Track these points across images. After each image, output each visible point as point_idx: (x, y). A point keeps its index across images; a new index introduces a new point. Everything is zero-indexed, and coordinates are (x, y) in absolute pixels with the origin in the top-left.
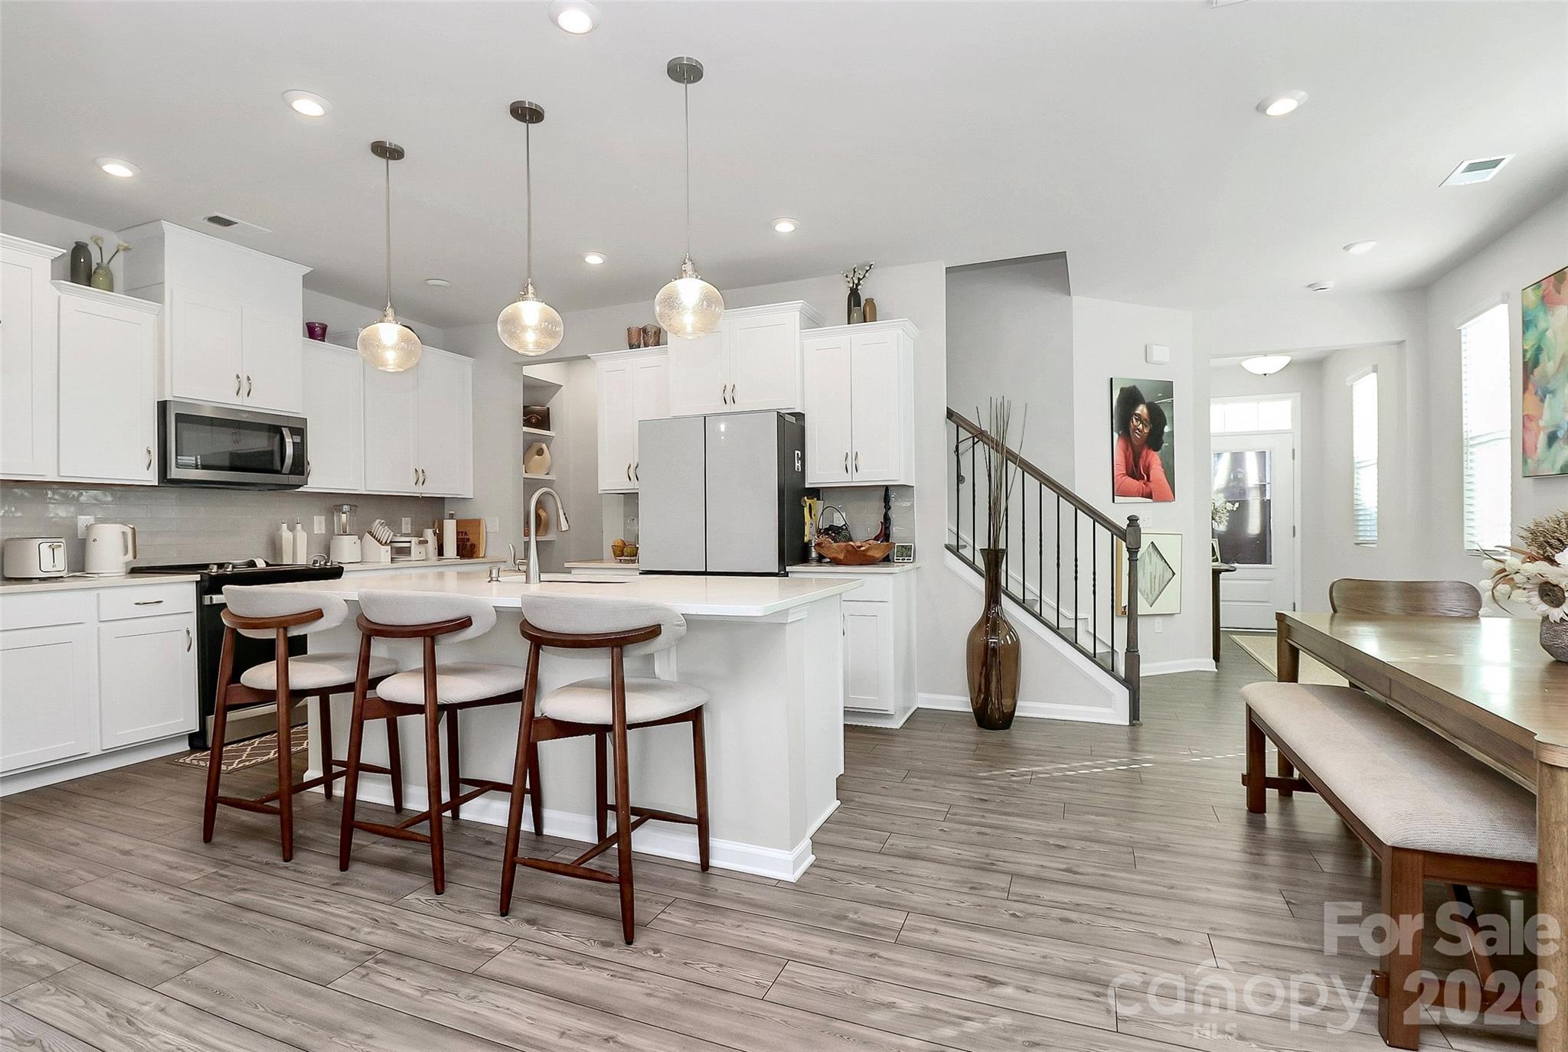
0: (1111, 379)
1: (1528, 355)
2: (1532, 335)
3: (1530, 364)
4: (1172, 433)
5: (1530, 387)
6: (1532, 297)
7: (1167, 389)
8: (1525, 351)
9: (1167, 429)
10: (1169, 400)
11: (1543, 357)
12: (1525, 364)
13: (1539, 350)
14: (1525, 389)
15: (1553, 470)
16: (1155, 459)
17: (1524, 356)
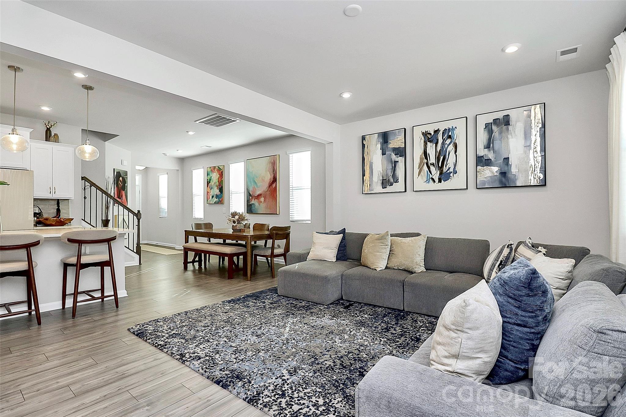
0: (114, 169)
1: (208, 180)
2: (209, 177)
3: (209, 182)
4: (127, 186)
5: (208, 186)
6: (209, 170)
7: (126, 173)
8: (207, 179)
9: (126, 185)
10: (126, 176)
11: (211, 181)
12: (207, 182)
13: (210, 180)
14: (207, 187)
15: (213, 202)
16: (123, 193)
17: (207, 180)
